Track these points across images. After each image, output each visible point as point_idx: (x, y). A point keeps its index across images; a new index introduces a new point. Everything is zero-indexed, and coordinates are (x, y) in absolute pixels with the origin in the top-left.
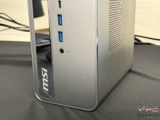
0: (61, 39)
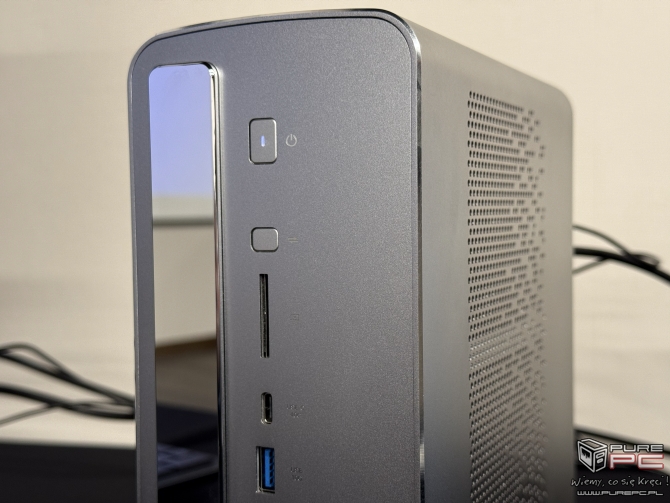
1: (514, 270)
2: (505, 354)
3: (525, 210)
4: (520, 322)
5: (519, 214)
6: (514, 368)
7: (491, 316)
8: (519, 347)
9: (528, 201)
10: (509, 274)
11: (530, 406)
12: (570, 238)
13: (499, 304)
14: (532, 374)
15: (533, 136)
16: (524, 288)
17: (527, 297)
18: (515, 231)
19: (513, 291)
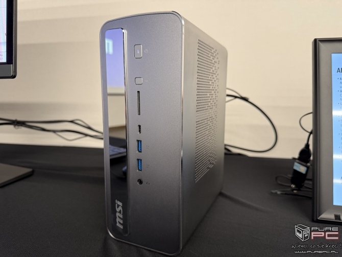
0: (140, 167)
1: (210, 95)
2: (206, 118)
3: (213, 78)
4: (211, 110)
5: (212, 79)
6: (209, 122)
7: (203, 106)
8: (210, 116)
9: (214, 76)
10: (208, 96)
11: (213, 133)
12: (225, 92)
13: (205, 103)
14: (214, 124)
15: (216, 57)
16: (212, 100)
17: (213, 103)
18: (210, 83)
19: (209, 100)
